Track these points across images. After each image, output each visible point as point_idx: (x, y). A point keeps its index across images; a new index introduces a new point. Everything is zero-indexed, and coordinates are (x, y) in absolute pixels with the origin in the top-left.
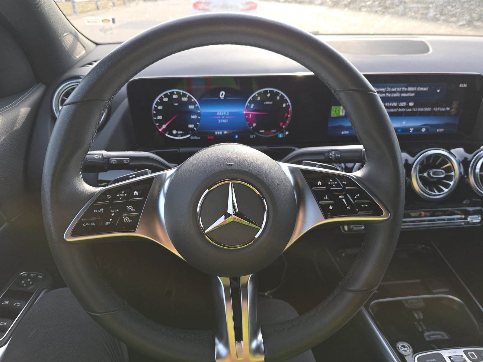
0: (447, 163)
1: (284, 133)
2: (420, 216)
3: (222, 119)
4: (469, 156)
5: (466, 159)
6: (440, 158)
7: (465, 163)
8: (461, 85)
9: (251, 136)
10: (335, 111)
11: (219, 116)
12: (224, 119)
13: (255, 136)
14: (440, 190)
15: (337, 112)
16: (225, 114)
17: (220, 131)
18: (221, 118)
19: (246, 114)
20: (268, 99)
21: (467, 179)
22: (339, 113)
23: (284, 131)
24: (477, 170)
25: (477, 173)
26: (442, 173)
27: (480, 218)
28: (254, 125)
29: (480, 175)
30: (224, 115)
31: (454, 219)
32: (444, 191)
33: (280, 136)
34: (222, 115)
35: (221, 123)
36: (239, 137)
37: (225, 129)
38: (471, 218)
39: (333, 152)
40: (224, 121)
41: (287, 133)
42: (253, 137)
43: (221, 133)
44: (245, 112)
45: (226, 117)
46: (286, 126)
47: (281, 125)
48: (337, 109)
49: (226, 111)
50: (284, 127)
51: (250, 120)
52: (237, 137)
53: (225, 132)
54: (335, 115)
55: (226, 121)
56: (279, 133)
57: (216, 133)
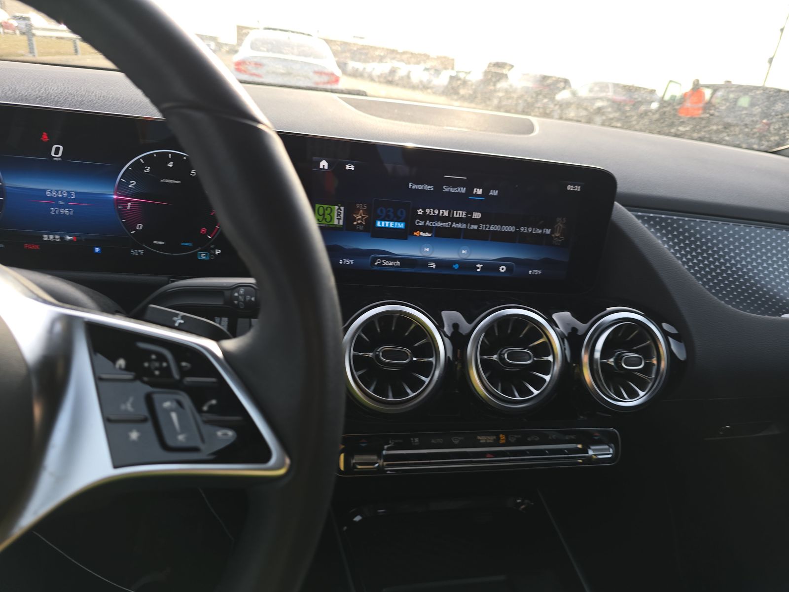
0: (541, 337)
1: (212, 252)
2: (496, 443)
3: (60, 206)
4: (581, 326)
5: (574, 330)
6: (526, 324)
7: (573, 340)
8: (570, 188)
9: (134, 252)
10: (324, 214)
11: (52, 198)
12: (64, 207)
13: (141, 252)
14: (525, 392)
15: (328, 217)
16: (66, 195)
17: (54, 235)
18: (57, 206)
19: (118, 202)
20: (170, 173)
21: (576, 371)
22: (331, 219)
24: (597, 355)
25: (597, 359)
26: (528, 357)
27: (611, 451)
28: (140, 227)
29: (602, 364)
30: (62, 199)
31: (561, 451)
32: (532, 393)
33: (203, 256)
34: (58, 199)
35: (55, 215)
36: (102, 250)
37: (69, 231)
38: (594, 450)
39: (242, 291)
40: (65, 212)
41: (218, 251)
42: (139, 253)
43: (57, 237)
44: (115, 197)
45: (67, 202)
46: (214, 235)
47: (203, 232)
48: (327, 210)
49: (69, 189)
50: (210, 238)
51: (128, 215)
52: (97, 250)
53: (69, 238)
54: (324, 222)
55: (70, 211)
56: (199, 251)
57: (45, 236)
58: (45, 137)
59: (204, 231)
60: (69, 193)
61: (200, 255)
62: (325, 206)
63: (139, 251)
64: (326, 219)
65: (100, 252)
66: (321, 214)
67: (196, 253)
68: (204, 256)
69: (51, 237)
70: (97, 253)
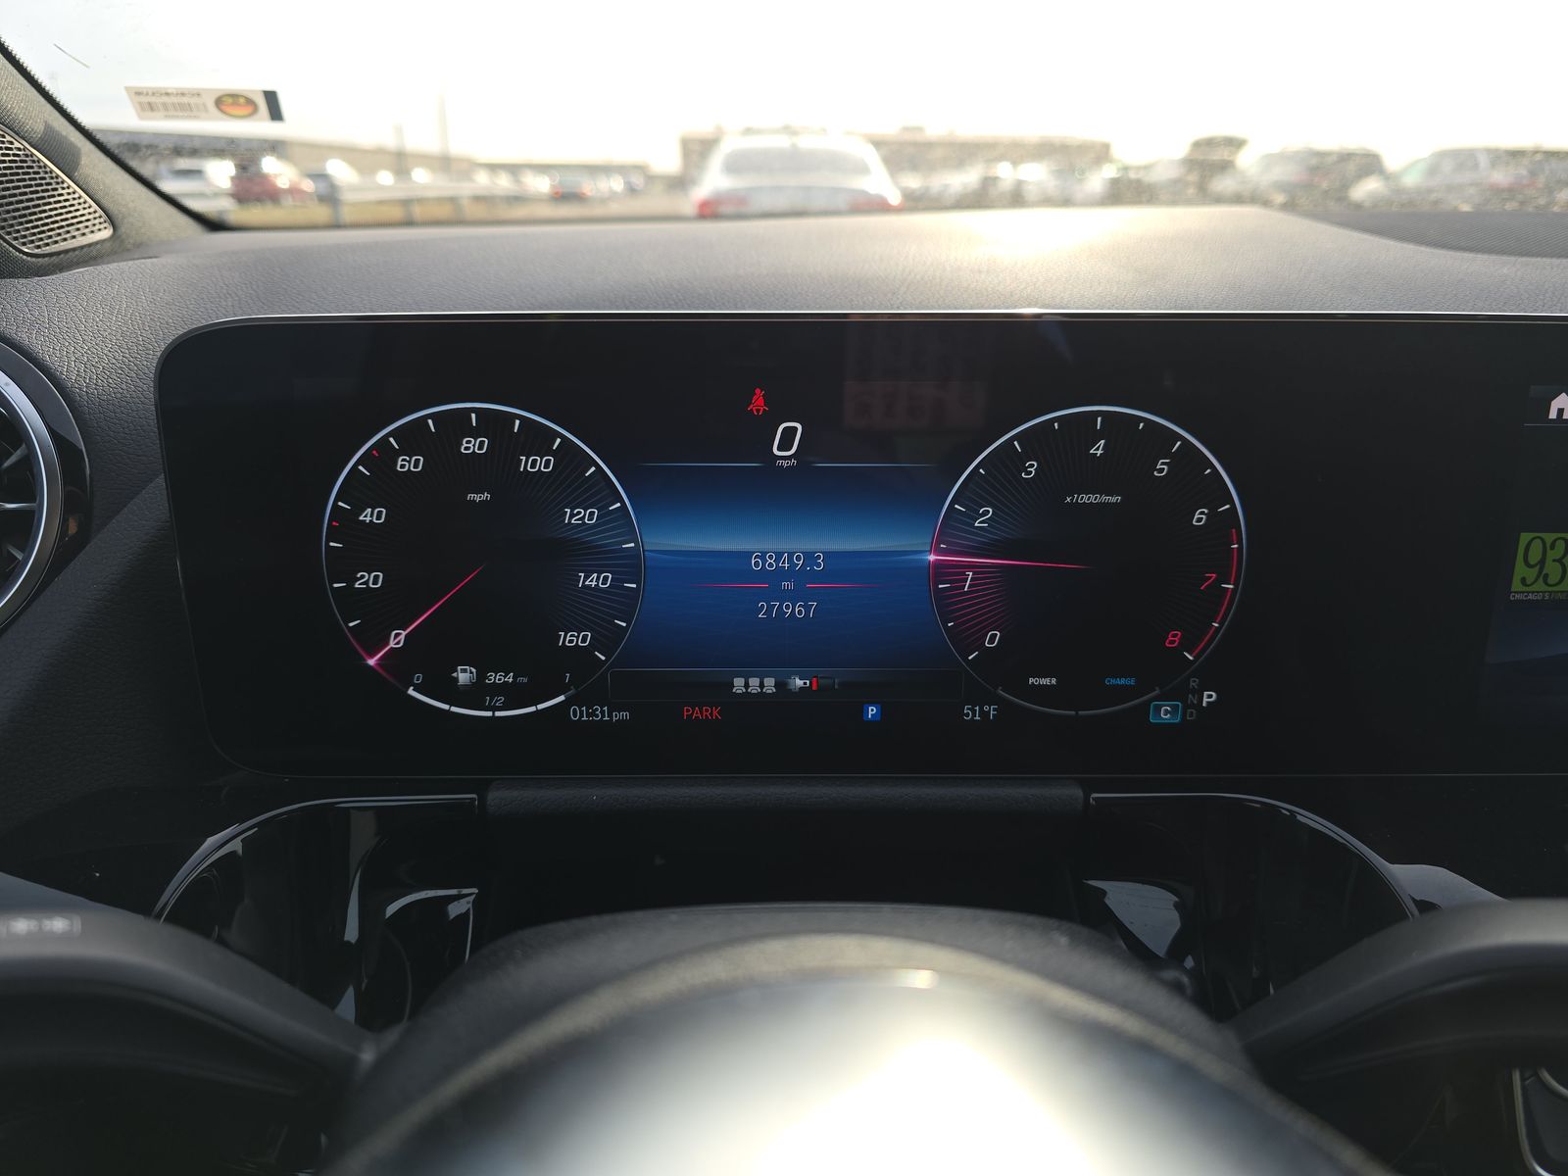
1: (1193, 699)
3: (783, 596)
9: (971, 713)
10: (1542, 562)
11: (764, 575)
12: (793, 596)
13: (992, 711)
16: (800, 563)
17: (760, 676)
18: (776, 593)
19: (940, 571)
20: (1097, 476)
23: (1194, 683)
28: (993, 639)
30: (789, 575)
33: (1165, 714)
34: (779, 574)
35: (769, 621)
36: (883, 712)
37: (798, 664)
40: (795, 610)
41: (1210, 696)
42: (984, 715)
43: (770, 682)
44: (932, 558)
45: (802, 579)
46: (1203, 651)
47: (1173, 642)
48: (1553, 547)
49: (810, 545)
50: (1191, 658)
51: (964, 608)
52: (872, 711)
53: (799, 683)
54: (1540, 586)
55: (807, 608)
56: (1157, 698)
57: (739, 682)
58: (758, 404)
59: (1174, 638)
60: (810, 557)
61: (1158, 709)
62: (1549, 537)
63: (986, 708)
64: (1546, 576)
65: (878, 718)
66: (1532, 563)
67: (1147, 704)
68: (1166, 712)
69: (754, 682)
70: (870, 722)
